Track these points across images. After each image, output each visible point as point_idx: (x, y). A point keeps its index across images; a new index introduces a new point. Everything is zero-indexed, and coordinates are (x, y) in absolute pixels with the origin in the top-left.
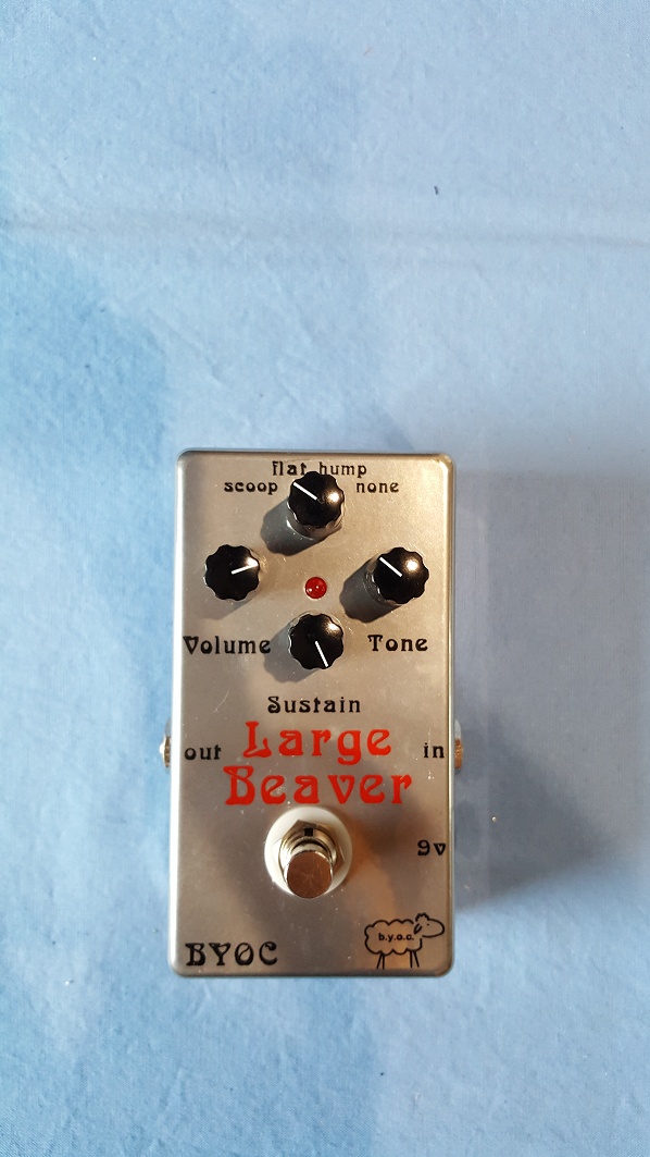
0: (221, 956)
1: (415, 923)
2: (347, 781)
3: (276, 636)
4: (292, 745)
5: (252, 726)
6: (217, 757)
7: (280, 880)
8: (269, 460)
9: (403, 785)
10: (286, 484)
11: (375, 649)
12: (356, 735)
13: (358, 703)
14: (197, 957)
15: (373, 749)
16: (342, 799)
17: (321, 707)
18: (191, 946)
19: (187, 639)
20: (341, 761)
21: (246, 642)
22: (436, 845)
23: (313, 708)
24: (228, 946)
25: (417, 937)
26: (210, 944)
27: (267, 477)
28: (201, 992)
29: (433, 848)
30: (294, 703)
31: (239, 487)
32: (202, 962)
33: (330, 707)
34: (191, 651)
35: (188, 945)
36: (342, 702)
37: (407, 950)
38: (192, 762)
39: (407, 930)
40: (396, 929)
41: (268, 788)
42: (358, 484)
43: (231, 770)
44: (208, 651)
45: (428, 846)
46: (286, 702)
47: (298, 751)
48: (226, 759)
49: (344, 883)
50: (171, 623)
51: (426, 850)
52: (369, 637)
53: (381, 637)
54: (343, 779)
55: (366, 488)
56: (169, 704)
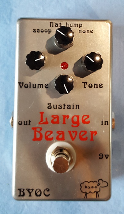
0: (30, 193)
1: (98, 182)
2: (75, 133)
3: (51, 83)
4: (55, 120)
5: (42, 113)
6: (29, 124)
7: (51, 167)
8: (49, 22)
9: (94, 134)
10: (54, 30)
11: (85, 87)
12: (78, 117)
13: (78, 106)
14: (22, 194)
15: (84, 122)
16: (73, 139)
17: (66, 107)
18: (20, 190)
19: (19, 83)
20: (72, 126)
21: (40, 84)
22: (105, 155)
23: (63, 107)
24: (33, 190)
25: (98, 187)
26: (27, 189)
27: (48, 27)
28: (23, 205)
29: (104, 156)
30: (56, 106)
31: (38, 31)
32: (23, 195)
33: (69, 107)
34: (21, 87)
35: (19, 189)
36: (73, 105)
37: (95, 192)
38: (21, 126)
39: (95, 184)
40: (91, 184)
41: (47, 135)
42: (79, 30)
43: (34, 129)
44: (26, 87)
45: (103, 156)
46: (54, 105)
47: (58, 122)
48: (33, 125)
49: (73, 168)
50: (14, 77)
51: (102, 157)
52: (83, 83)
53: (87, 83)
54: (73, 132)
55: (82, 31)
56: (13, 105)
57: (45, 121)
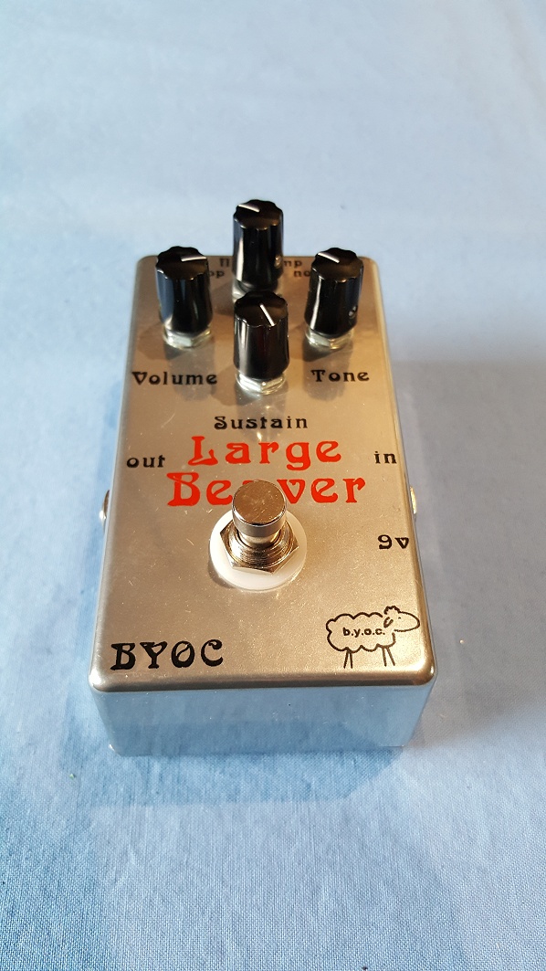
0: (154, 656)
1: (385, 616)
2: (298, 484)
3: (223, 372)
4: (239, 455)
5: (198, 440)
6: (160, 465)
8: (217, 259)
9: (356, 487)
11: (319, 380)
12: (305, 446)
13: (305, 421)
14: (125, 659)
15: (323, 457)
16: (293, 499)
17: (268, 424)
18: (118, 647)
19: (135, 374)
20: (290, 467)
21: (193, 376)
22: (398, 539)
23: (259, 425)
24: (164, 645)
26: (142, 644)
27: (215, 267)
29: (395, 542)
30: (240, 421)
32: (130, 665)
34: (140, 382)
35: (113, 646)
36: (289, 421)
37: (378, 646)
38: (133, 469)
41: (213, 491)
42: (296, 272)
43: (176, 477)
44: (155, 383)
45: (389, 540)
46: (233, 421)
47: (246, 459)
48: (169, 467)
51: (387, 544)
52: (313, 371)
53: (324, 371)
54: (293, 482)
55: (303, 274)
57: (206, 456)
